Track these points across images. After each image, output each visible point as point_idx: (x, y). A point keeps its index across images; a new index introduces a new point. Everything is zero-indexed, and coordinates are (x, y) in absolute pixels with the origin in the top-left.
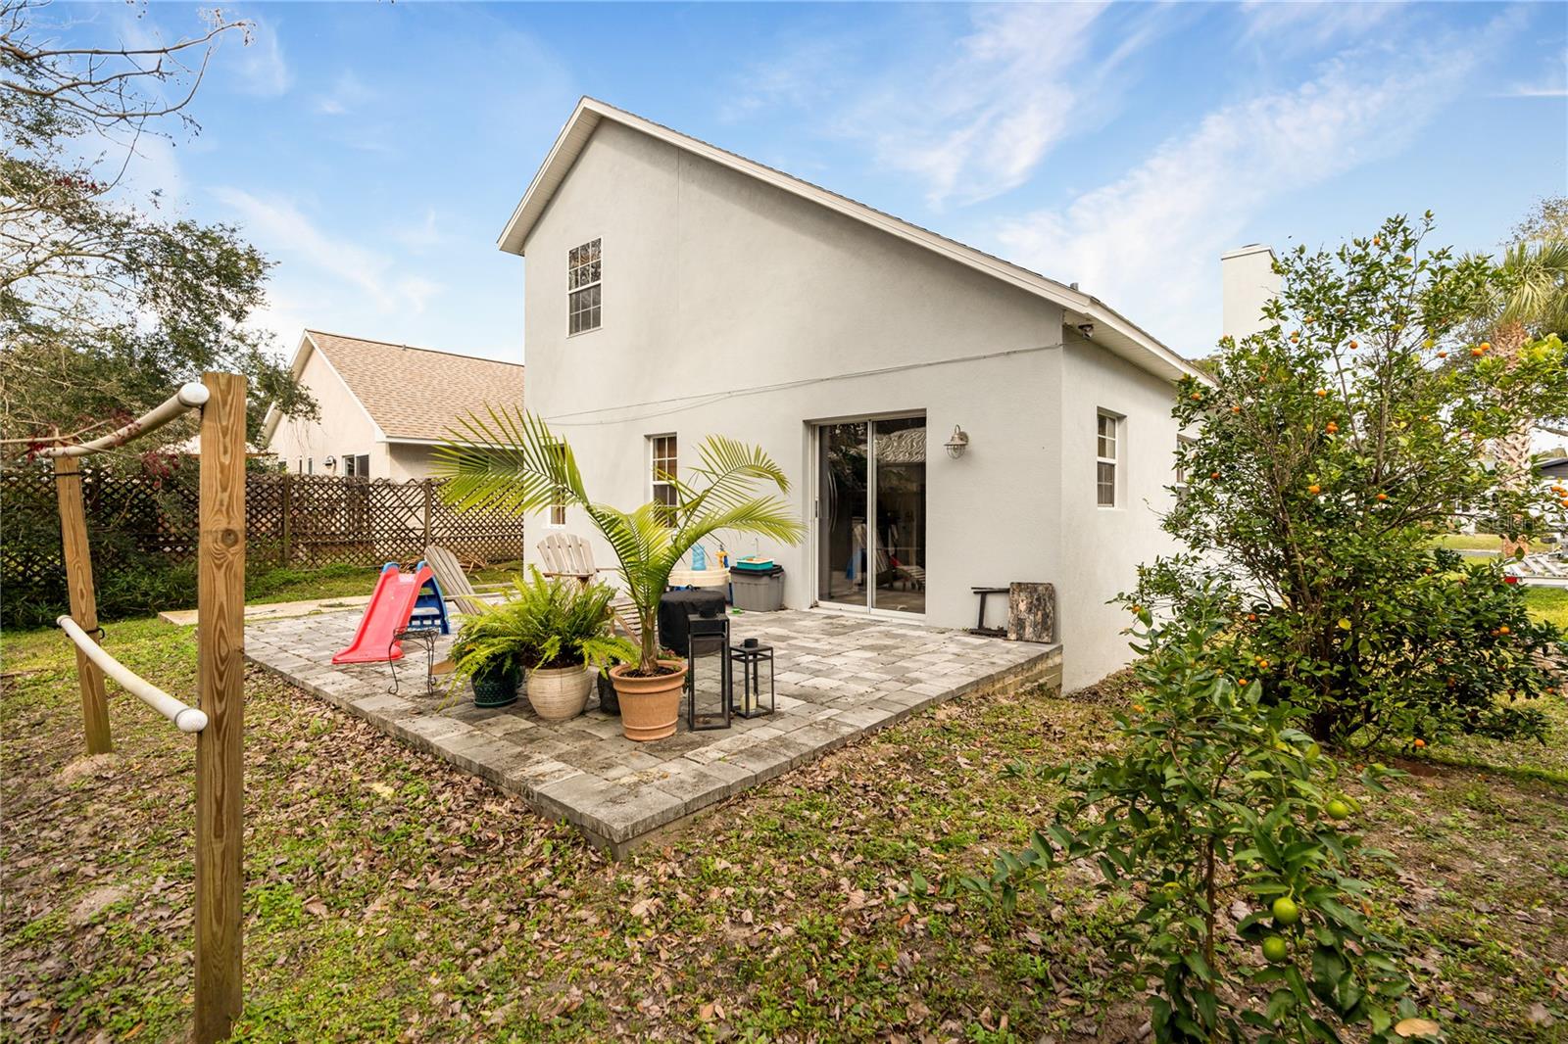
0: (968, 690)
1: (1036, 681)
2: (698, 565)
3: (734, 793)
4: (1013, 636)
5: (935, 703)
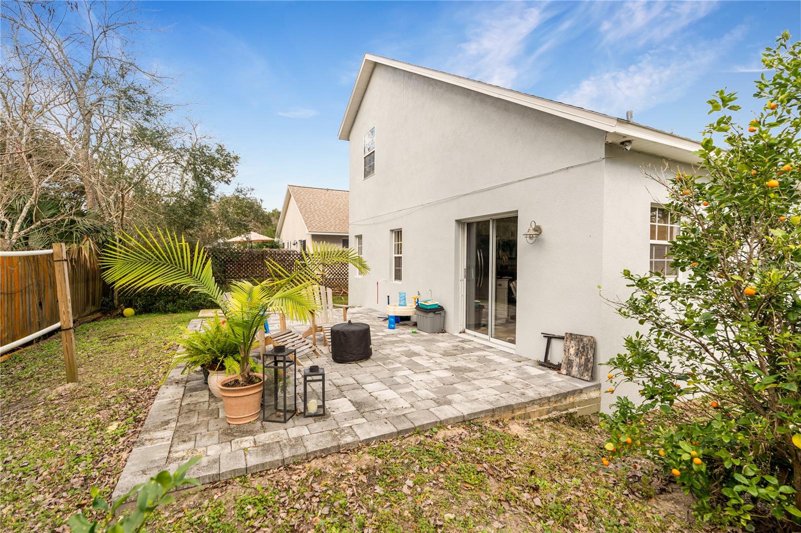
0: (483, 416)
1: (567, 409)
2: (402, 303)
3: (223, 479)
4: (564, 371)
5: (442, 424)
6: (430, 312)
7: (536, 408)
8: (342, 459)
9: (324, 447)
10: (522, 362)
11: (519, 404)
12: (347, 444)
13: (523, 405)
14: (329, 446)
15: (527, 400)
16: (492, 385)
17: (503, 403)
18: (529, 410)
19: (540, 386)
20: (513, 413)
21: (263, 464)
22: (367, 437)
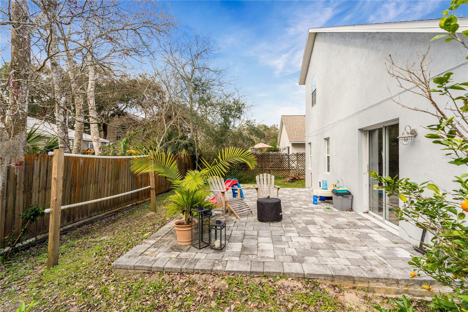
0: (322, 278)
1: (422, 296)
3: (153, 270)
5: (284, 276)
6: (339, 195)
7: (381, 285)
8: (210, 278)
9: (203, 268)
10: (398, 244)
11: (361, 277)
12: (217, 270)
13: (368, 280)
14: (206, 269)
15: (371, 276)
16: (350, 257)
17: (346, 273)
18: (373, 285)
19: (397, 268)
20: (354, 283)
21: (171, 268)
22: (230, 270)
